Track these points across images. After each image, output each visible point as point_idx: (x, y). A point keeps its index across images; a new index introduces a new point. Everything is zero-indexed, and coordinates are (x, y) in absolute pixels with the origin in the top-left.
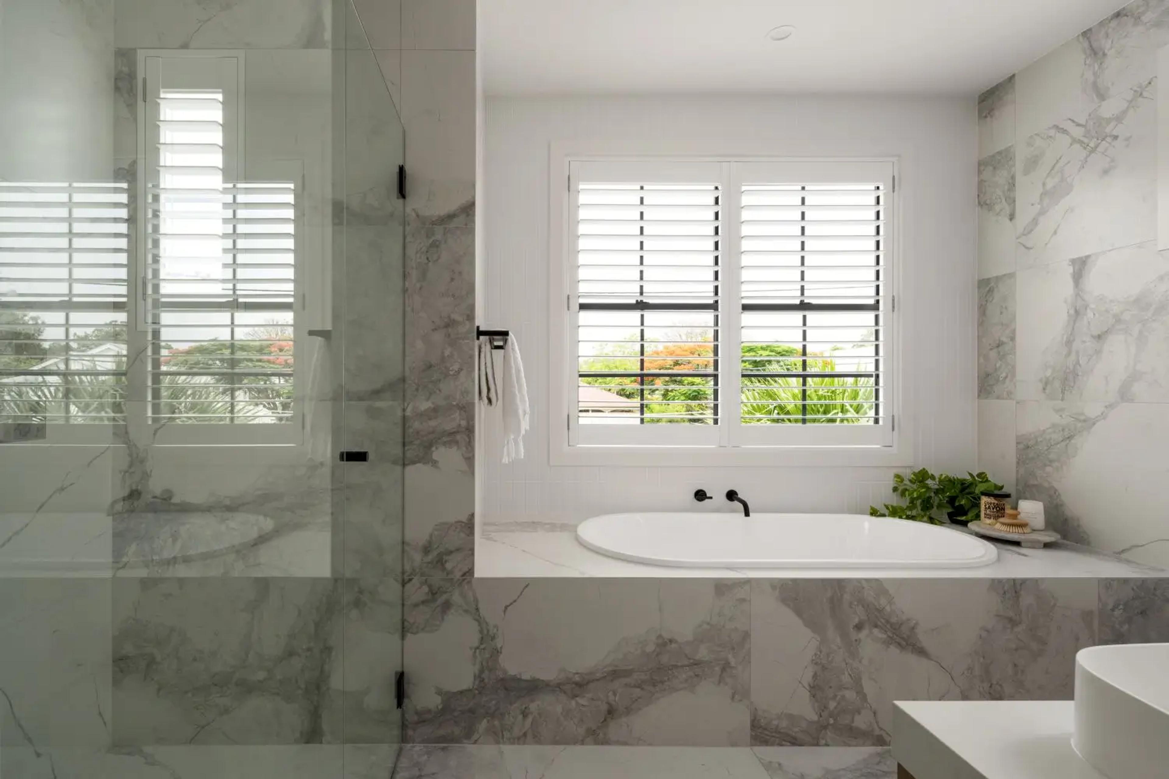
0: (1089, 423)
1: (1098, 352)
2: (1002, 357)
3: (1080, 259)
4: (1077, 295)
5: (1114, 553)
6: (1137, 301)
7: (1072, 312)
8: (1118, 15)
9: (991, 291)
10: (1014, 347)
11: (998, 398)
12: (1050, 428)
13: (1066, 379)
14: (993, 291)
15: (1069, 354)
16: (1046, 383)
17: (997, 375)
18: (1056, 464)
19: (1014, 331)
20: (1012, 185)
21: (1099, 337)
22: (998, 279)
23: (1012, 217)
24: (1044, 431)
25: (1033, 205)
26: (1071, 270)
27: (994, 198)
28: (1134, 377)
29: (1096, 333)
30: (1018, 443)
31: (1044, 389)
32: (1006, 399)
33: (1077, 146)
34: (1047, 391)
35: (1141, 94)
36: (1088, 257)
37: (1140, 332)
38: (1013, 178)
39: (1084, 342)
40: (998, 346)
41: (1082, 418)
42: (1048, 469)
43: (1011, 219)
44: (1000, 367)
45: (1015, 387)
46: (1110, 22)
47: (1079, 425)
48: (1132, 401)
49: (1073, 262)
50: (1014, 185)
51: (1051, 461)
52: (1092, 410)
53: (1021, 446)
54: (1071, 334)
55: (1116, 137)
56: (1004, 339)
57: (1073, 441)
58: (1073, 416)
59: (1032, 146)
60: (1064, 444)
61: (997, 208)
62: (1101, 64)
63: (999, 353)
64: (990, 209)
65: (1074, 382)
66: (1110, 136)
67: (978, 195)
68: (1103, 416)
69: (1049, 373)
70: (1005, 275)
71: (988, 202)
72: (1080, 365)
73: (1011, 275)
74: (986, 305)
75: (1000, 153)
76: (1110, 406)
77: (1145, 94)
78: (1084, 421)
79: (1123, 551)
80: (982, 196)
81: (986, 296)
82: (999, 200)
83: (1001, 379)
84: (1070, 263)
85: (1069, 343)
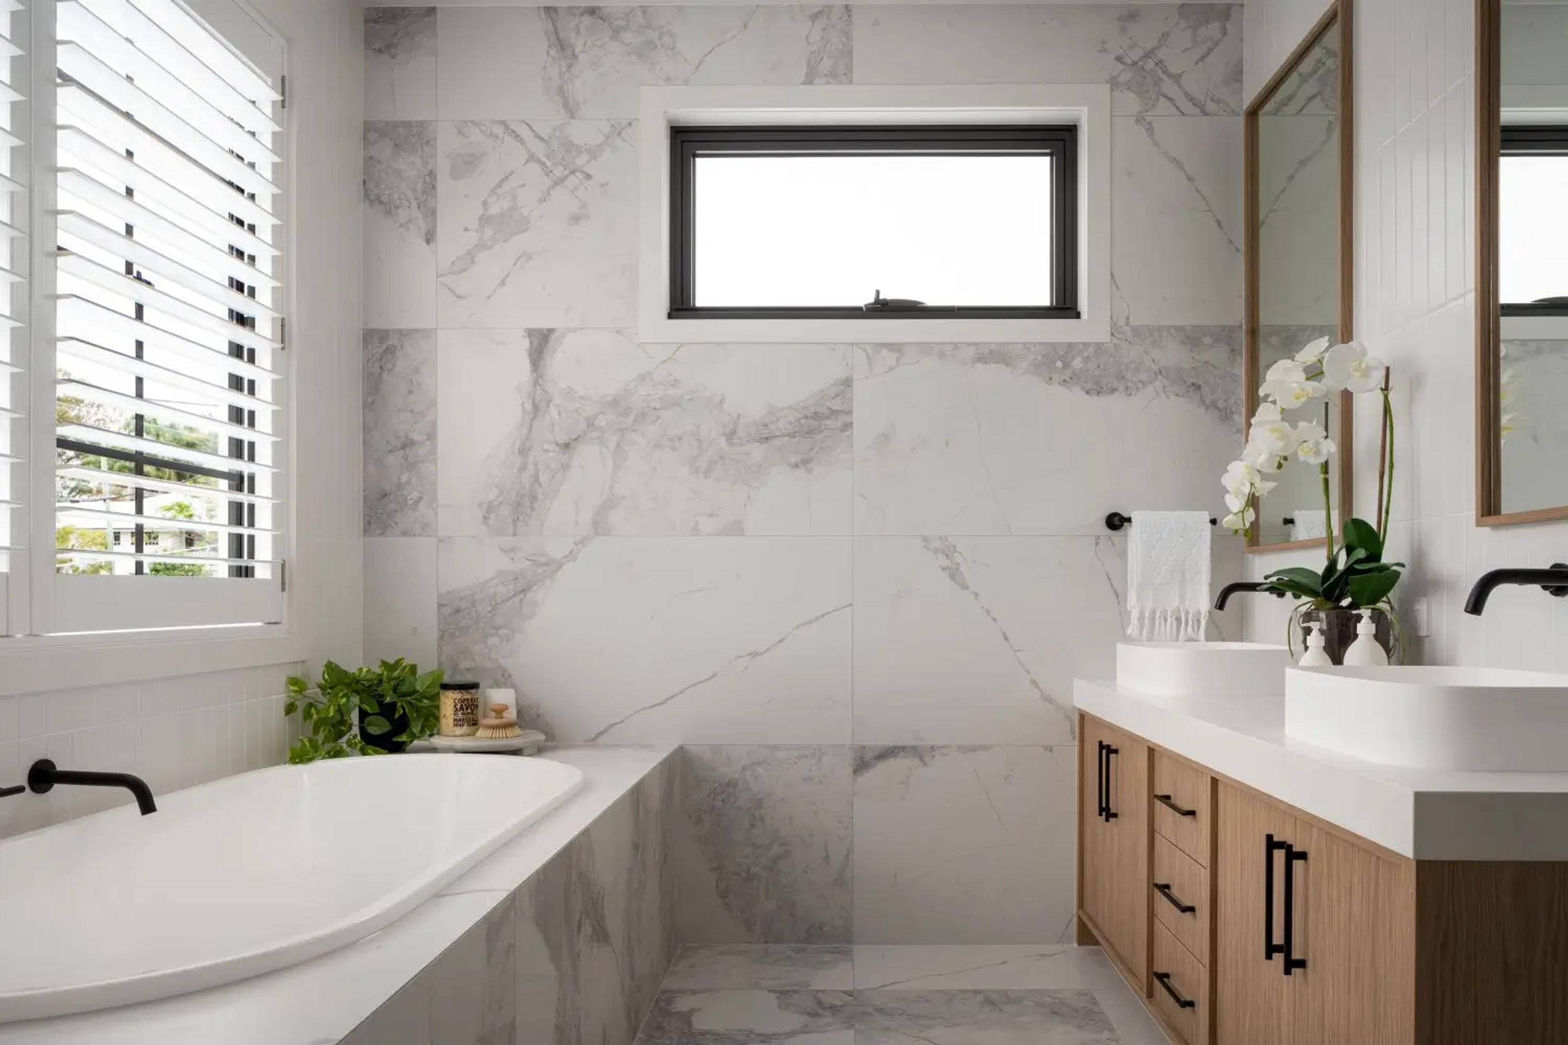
0: (552, 567)
1: (565, 467)
2: (411, 466)
3: (540, 331)
4: (536, 383)
5: (587, 741)
6: (614, 403)
7: (529, 406)
8: (592, 11)
9: (390, 351)
10: (433, 452)
11: (405, 533)
12: (495, 578)
13: (519, 504)
14: (393, 353)
15: (524, 467)
16: (490, 509)
17: (402, 495)
18: (502, 632)
19: (434, 424)
20: (430, 186)
21: (567, 446)
22: (403, 334)
23: (430, 238)
24: (486, 582)
25: (466, 230)
26: (526, 344)
27: (396, 196)
28: (609, 504)
29: (563, 438)
30: (440, 606)
31: (485, 518)
32: (420, 535)
33: (534, 167)
34: (490, 522)
35: (619, 134)
36: (551, 331)
37: (618, 445)
38: (432, 174)
39: (547, 451)
40: (404, 447)
41: (543, 560)
42: (492, 641)
43: (428, 241)
44: (408, 483)
45: (436, 514)
46: (582, 14)
47: (540, 570)
48: (607, 533)
49: (530, 333)
50: (434, 187)
51: (498, 628)
52: (555, 550)
53: (447, 611)
54: (527, 439)
55: (588, 177)
56: (415, 436)
57: (530, 595)
58: (530, 558)
59: (466, 137)
60: (516, 599)
61: (402, 215)
62: (570, 67)
63: (406, 458)
64: (388, 213)
65: (532, 509)
66: (583, 172)
67: (364, 182)
68: (572, 556)
69: (492, 495)
70: (417, 330)
71: (385, 198)
72: (540, 485)
73: (427, 334)
74: (380, 374)
75: (408, 125)
76: (582, 542)
77: (623, 133)
78: (546, 564)
79: (598, 735)
80: (370, 184)
81: (381, 359)
82: (406, 204)
83: (410, 502)
84: (526, 334)
85: (523, 451)
